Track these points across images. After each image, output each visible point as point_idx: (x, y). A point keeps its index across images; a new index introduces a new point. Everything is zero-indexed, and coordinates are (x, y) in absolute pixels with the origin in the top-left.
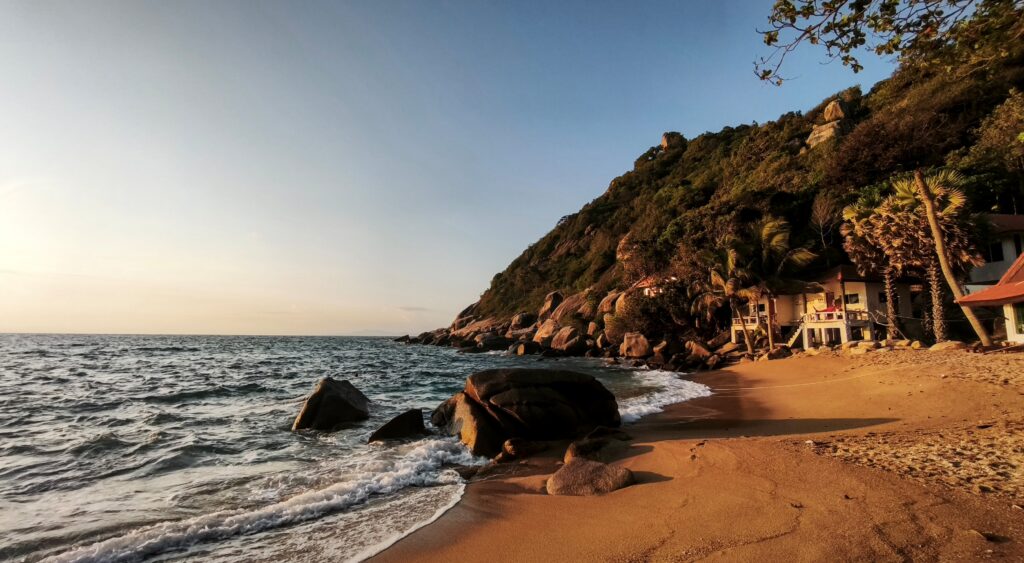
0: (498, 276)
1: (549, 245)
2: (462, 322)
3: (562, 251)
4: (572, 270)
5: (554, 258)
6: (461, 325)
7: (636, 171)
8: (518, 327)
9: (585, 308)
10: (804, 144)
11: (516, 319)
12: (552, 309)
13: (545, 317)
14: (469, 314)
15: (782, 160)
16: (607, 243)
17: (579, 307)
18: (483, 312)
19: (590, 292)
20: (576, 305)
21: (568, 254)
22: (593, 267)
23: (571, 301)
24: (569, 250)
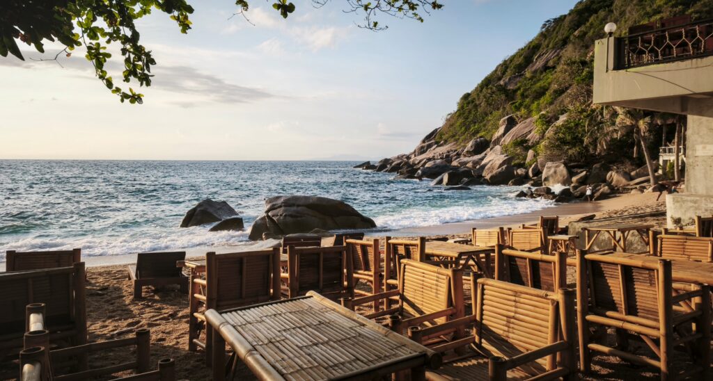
0: (466, 96)
1: (525, 58)
2: (422, 147)
3: (539, 64)
4: (537, 88)
5: (528, 73)
6: (422, 150)
8: (471, 153)
9: (533, 135)
11: (470, 145)
12: (504, 134)
13: (497, 142)
14: (433, 138)
17: (530, 132)
18: (444, 137)
19: (542, 116)
20: (527, 130)
21: (545, 67)
23: (523, 125)
24: (547, 62)
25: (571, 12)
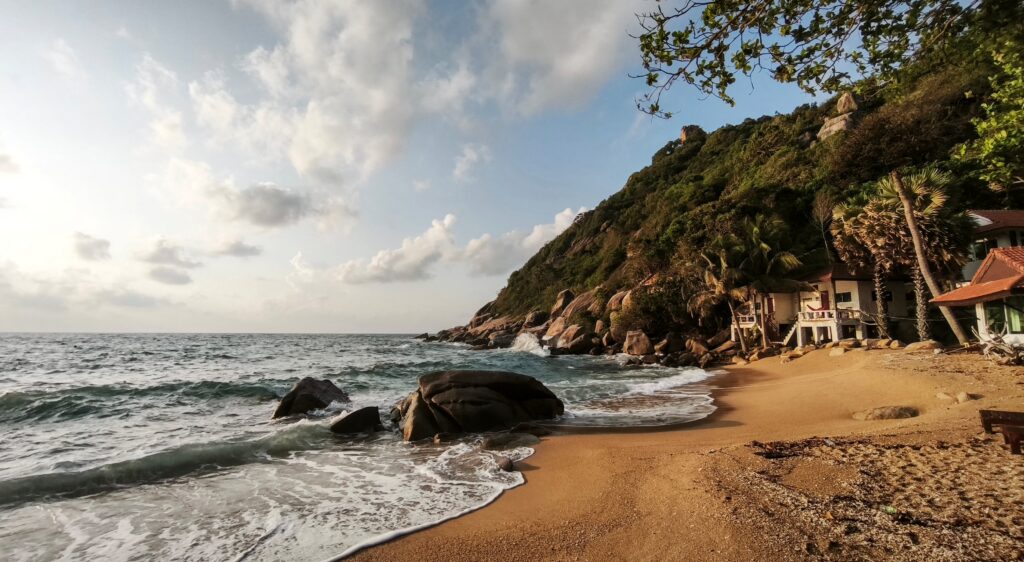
0: (515, 274)
1: (564, 243)
2: (479, 320)
3: (577, 248)
4: (584, 267)
5: (569, 255)
6: (478, 322)
7: (653, 166)
8: (531, 324)
9: (594, 307)
10: (814, 138)
11: (529, 317)
12: (563, 307)
13: (557, 314)
14: (487, 312)
15: (790, 154)
16: (619, 240)
17: (589, 305)
18: (499, 310)
19: (599, 290)
20: (586, 303)
21: (583, 251)
22: (604, 265)
23: (582, 299)
24: (584, 247)
25: (597, 209)
